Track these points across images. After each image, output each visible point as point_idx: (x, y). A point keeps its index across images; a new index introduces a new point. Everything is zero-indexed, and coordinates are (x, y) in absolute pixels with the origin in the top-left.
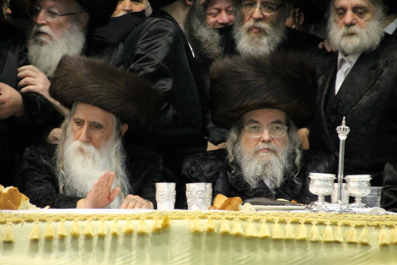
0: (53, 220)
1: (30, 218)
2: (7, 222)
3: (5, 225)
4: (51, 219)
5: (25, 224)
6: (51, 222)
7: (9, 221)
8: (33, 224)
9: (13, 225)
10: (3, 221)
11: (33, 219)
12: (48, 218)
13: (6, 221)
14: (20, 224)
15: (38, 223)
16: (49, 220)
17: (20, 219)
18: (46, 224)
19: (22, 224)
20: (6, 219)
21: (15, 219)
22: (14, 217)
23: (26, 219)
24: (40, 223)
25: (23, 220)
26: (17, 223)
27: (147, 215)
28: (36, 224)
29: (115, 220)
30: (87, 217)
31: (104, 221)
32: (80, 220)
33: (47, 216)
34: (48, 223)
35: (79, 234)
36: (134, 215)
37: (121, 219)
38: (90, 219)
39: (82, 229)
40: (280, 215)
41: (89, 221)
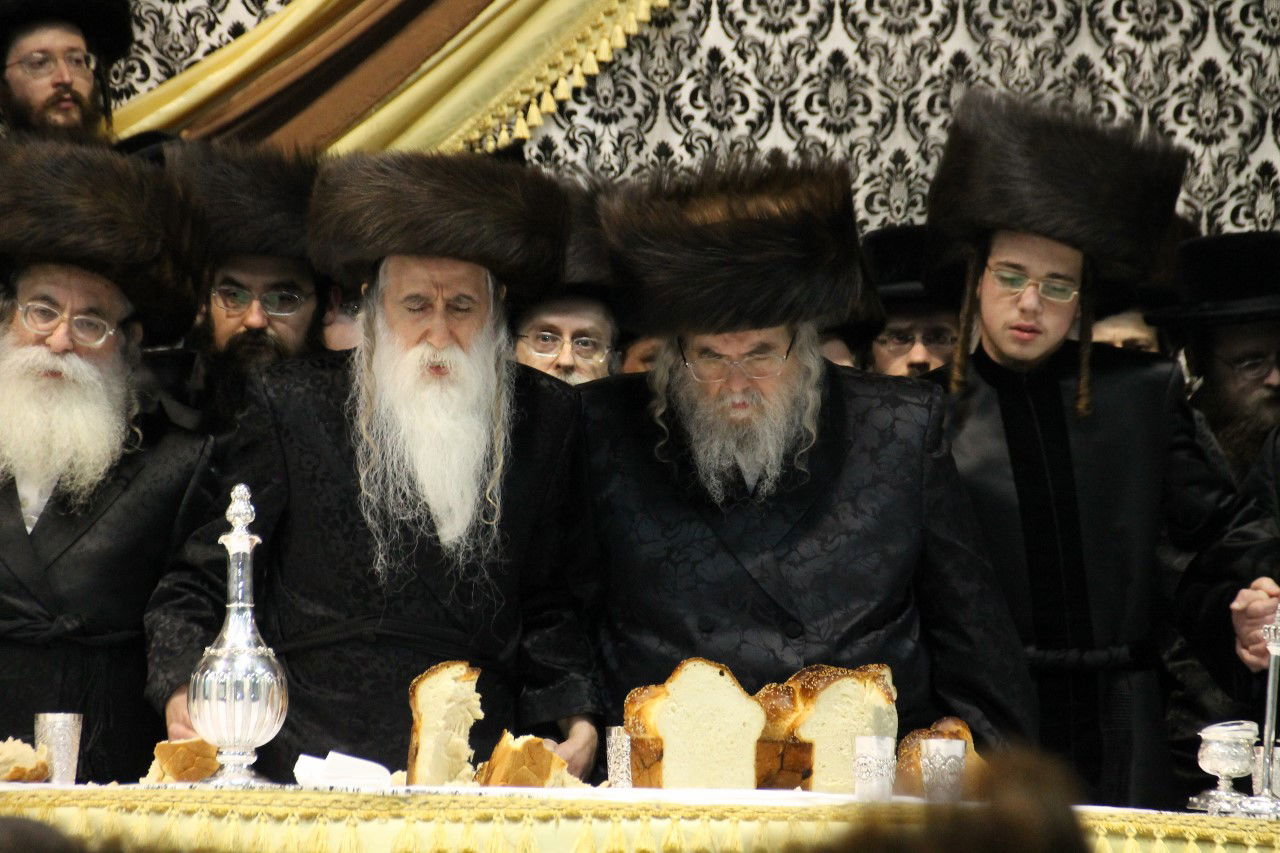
0: (624, 817)
1: (574, 810)
2: (525, 817)
3: (520, 825)
4: (620, 814)
5: (563, 822)
6: (619, 822)
7: (528, 816)
8: (580, 823)
9: (537, 824)
10: (516, 815)
11: (581, 812)
12: (615, 812)
13: (522, 816)
14: (552, 823)
15: (591, 823)
16: (615, 815)
17: (552, 812)
18: (608, 825)
19: (558, 822)
20: (522, 811)
21: (542, 812)
22: (540, 807)
23: (565, 812)
24: (595, 821)
25: (559, 814)
26: (545, 819)
27: (834, 811)
28: (587, 825)
29: (763, 819)
30: (699, 810)
31: (737, 822)
32: (683, 817)
33: (613, 806)
34: (612, 821)
35: (680, 849)
36: (806, 810)
37: (774, 819)
38: (707, 817)
39: (687, 839)
40: (1139, 820)
41: (703, 819)
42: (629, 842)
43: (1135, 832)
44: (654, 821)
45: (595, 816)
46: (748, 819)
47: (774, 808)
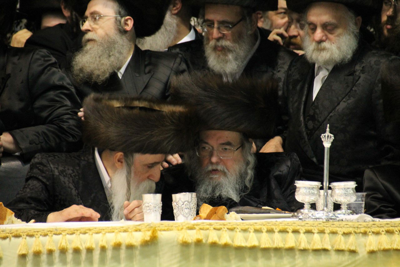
0: (41, 235)
1: (18, 233)
4: (39, 234)
5: (13, 239)
6: (39, 237)
8: (20, 239)
9: (1, 241)
12: (36, 233)
14: (8, 240)
15: (26, 239)
16: (37, 235)
17: (8, 235)
19: (10, 239)
21: (3, 235)
22: (2, 233)
23: (13, 234)
24: (28, 238)
25: (11, 235)
26: (5, 238)
27: (135, 227)
28: (24, 239)
29: (103, 232)
30: (75, 231)
31: (92, 234)
32: (68, 234)
33: (35, 231)
34: (35, 237)
35: (67, 248)
36: (122, 227)
37: (109, 232)
38: (78, 233)
39: (70, 243)
40: (268, 224)
41: (76, 234)
42: (44, 246)
43: (266, 230)
44: (55, 236)
45: (27, 235)
46: (97, 233)
47: (109, 228)
